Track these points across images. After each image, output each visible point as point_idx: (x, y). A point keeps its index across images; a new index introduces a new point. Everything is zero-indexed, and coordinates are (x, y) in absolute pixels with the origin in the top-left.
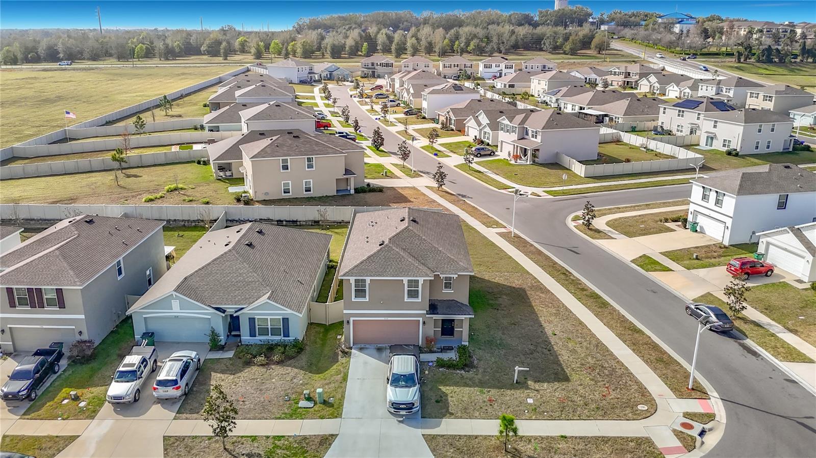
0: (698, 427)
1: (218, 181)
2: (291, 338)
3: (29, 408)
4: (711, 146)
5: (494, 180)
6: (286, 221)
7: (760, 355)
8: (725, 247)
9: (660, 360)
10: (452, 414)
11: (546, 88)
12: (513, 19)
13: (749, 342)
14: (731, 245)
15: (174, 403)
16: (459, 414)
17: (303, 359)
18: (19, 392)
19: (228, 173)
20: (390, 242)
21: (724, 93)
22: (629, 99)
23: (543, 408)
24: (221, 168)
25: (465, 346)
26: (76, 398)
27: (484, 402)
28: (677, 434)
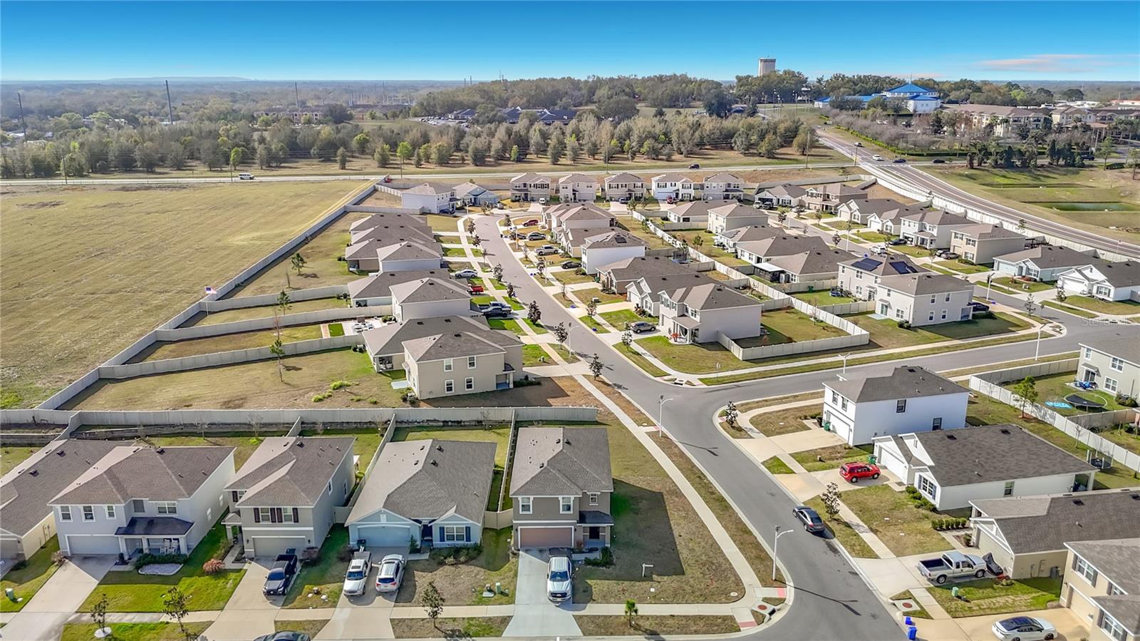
0: (770, 607)
1: (379, 375)
2: (472, 542)
3: (285, 600)
4: (886, 315)
5: (652, 365)
6: (452, 422)
7: (839, 552)
8: (850, 448)
9: (758, 557)
10: (595, 600)
11: (724, 225)
12: (703, 90)
13: (836, 542)
14: (856, 446)
15: (391, 595)
16: (600, 601)
17: (482, 559)
18: (278, 588)
19: (389, 366)
20: (548, 465)
21: (928, 231)
22: (808, 252)
23: (661, 595)
24: (382, 360)
25: (607, 548)
26: (318, 593)
27: (619, 591)
28: (754, 613)
